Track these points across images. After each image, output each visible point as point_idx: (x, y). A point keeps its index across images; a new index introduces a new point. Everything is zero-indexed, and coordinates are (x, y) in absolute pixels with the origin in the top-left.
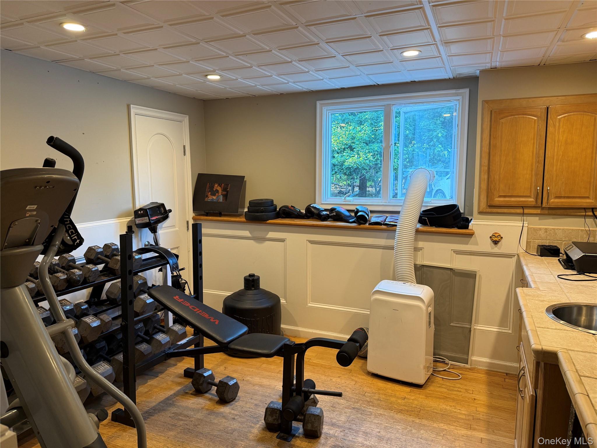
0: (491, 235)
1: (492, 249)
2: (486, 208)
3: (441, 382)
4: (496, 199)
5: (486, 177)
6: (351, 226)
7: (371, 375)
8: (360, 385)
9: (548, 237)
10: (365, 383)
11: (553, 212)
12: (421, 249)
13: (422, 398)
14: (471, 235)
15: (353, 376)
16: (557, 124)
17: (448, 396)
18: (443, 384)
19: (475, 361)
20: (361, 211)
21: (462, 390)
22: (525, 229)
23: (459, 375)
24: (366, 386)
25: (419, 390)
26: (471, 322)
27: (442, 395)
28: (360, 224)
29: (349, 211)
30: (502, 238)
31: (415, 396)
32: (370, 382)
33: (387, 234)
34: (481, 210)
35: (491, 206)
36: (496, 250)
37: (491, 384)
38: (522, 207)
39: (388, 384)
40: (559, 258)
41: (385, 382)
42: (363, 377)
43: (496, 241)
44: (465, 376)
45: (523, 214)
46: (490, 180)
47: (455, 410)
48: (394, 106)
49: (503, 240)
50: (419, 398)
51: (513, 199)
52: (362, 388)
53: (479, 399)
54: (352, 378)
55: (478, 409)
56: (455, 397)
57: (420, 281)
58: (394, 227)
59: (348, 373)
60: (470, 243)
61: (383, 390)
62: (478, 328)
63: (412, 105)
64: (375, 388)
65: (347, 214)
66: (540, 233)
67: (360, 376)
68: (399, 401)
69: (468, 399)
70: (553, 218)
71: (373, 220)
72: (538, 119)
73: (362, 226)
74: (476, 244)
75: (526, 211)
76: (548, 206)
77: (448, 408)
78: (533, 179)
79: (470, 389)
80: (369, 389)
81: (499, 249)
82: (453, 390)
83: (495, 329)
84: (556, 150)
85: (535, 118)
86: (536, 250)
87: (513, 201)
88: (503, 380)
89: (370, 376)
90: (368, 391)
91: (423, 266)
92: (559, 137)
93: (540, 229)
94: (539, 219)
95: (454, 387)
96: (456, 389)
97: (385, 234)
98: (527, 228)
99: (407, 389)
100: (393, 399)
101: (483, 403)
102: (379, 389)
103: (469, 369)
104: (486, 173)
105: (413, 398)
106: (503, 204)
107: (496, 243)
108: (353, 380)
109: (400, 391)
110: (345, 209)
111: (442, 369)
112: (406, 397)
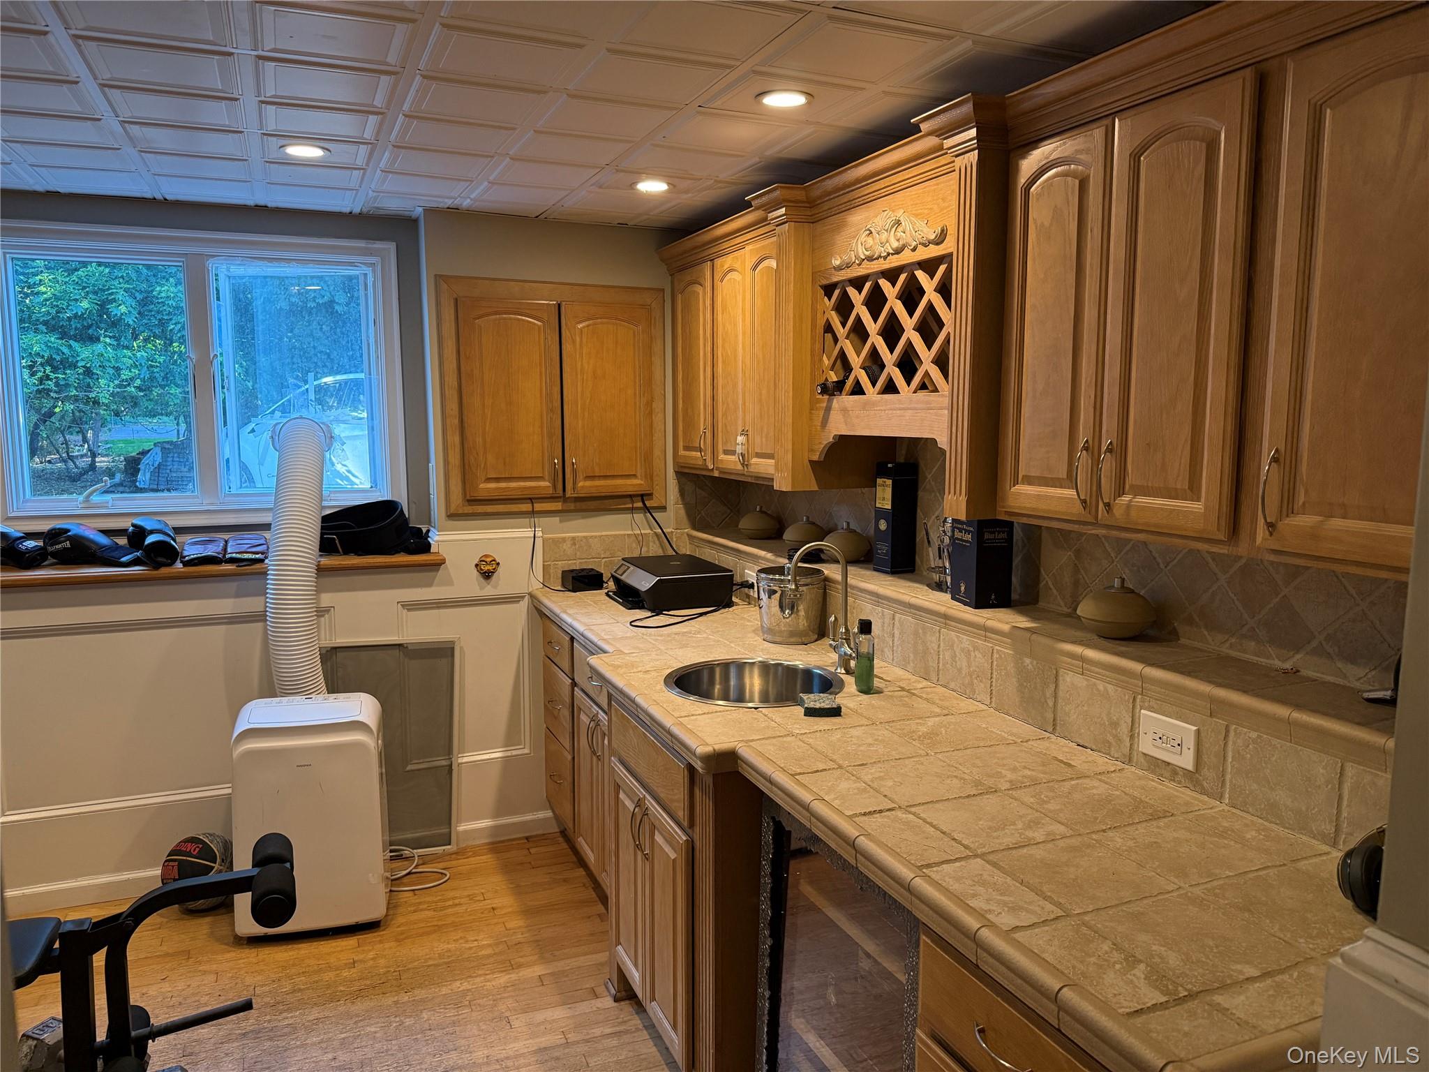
0: (476, 561)
1: (482, 588)
2: (463, 506)
3: (414, 899)
4: (482, 486)
5: (457, 439)
6: (130, 574)
7: (247, 944)
8: (232, 977)
9: (578, 553)
10: (243, 966)
11: (583, 505)
12: (327, 610)
13: (390, 948)
14: (438, 564)
15: (200, 963)
16: (578, 339)
17: (440, 923)
18: (420, 903)
19: (466, 832)
20: (152, 532)
21: (462, 901)
22: (539, 542)
23: (442, 873)
24: (247, 973)
25: (375, 934)
26: (449, 751)
27: (429, 924)
28: (157, 566)
29: (106, 532)
30: (498, 564)
31: (373, 949)
32: (254, 960)
33: (235, 584)
34: (452, 510)
35: (472, 501)
36: (489, 590)
37: (508, 869)
38: (530, 499)
39: (299, 949)
40: (606, 591)
41: (290, 946)
42: (228, 956)
43: (487, 571)
44: (455, 870)
45: (533, 513)
46: (466, 446)
47: (467, 946)
48: (211, 260)
49: (500, 569)
50: (385, 949)
51: (513, 485)
52: (239, 981)
53: (500, 905)
54: (201, 968)
55: (509, 925)
56: (457, 920)
57: (336, 684)
58: (258, 566)
59: (183, 961)
60: (436, 581)
61: (294, 965)
62: (465, 760)
63: (260, 263)
64: (273, 969)
65: (103, 540)
66: (564, 547)
67: (219, 957)
68: (345, 974)
69: (482, 913)
70: (583, 518)
71: (192, 552)
72: (544, 326)
73: (164, 571)
74: (449, 582)
75: (538, 507)
76: (576, 495)
77: (452, 946)
78: (546, 444)
79: (476, 891)
80: (259, 978)
81: (495, 587)
82: (445, 908)
83: (497, 754)
84: (579, 389)
85: (539, 323)
86: (560, 580)
87: (514, 489)
88: (525, 852)
89: (245, 946)
90: (259, 981)
91: (335, 649)
92: (582, 365)
93: (564, 540)
94: (561, 521)
95: (445, 901)
96: (450, 903)
97: (232, 586)
98: (541, 540)
99: (350, 942)
100: (329, 976)
101: (510, 910)
102: (284, 968)
103: (456, 853)
104: (458, 433)
105: (371, 955)
106: (495, 495)
107: (487, 575)
108: (205, 972)
109: (335, 952)
110: (94, 529)
111: (404, 873)
112: (356, 959)
